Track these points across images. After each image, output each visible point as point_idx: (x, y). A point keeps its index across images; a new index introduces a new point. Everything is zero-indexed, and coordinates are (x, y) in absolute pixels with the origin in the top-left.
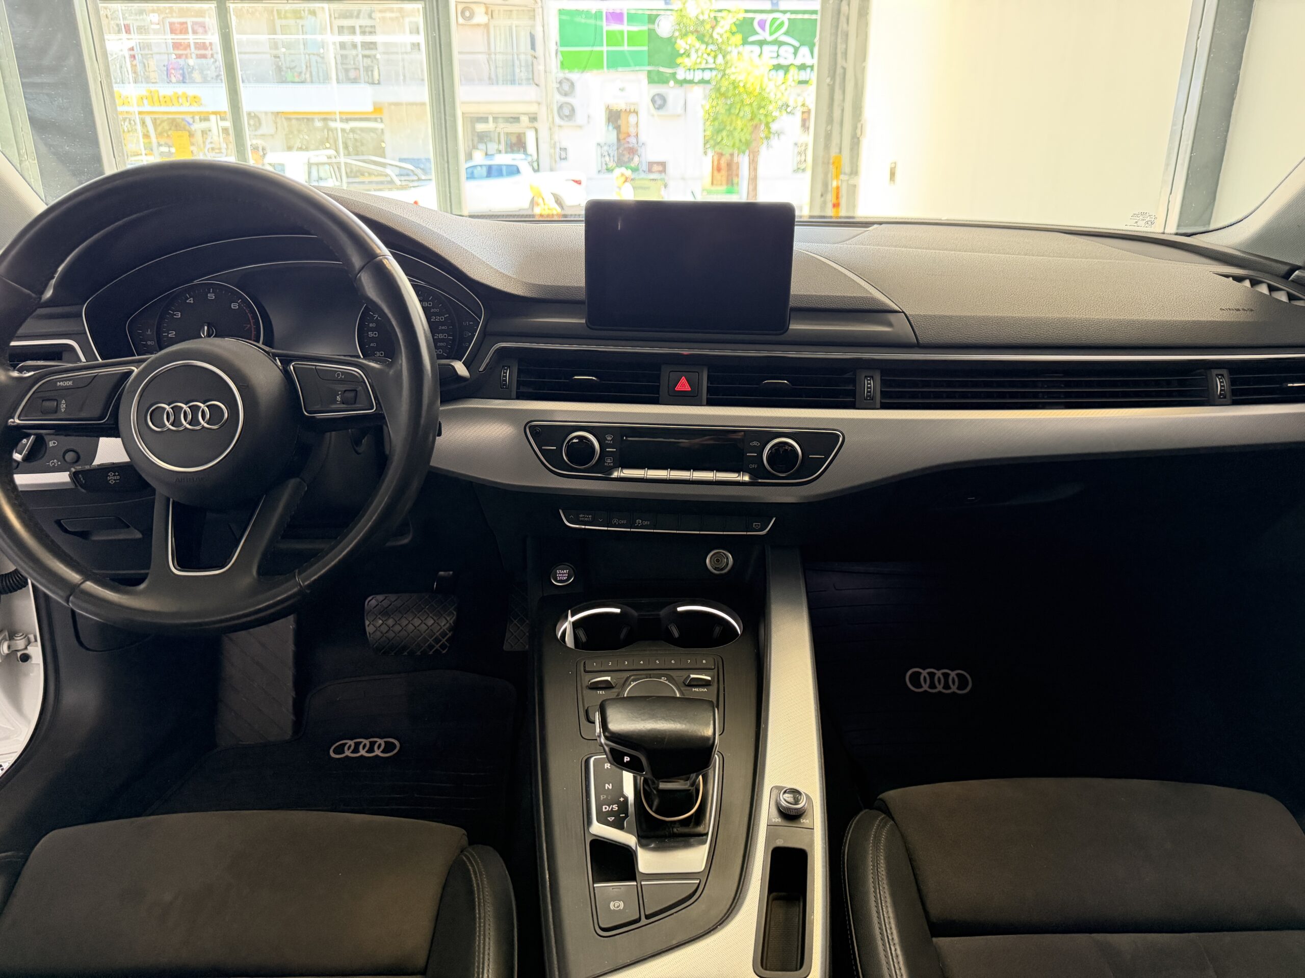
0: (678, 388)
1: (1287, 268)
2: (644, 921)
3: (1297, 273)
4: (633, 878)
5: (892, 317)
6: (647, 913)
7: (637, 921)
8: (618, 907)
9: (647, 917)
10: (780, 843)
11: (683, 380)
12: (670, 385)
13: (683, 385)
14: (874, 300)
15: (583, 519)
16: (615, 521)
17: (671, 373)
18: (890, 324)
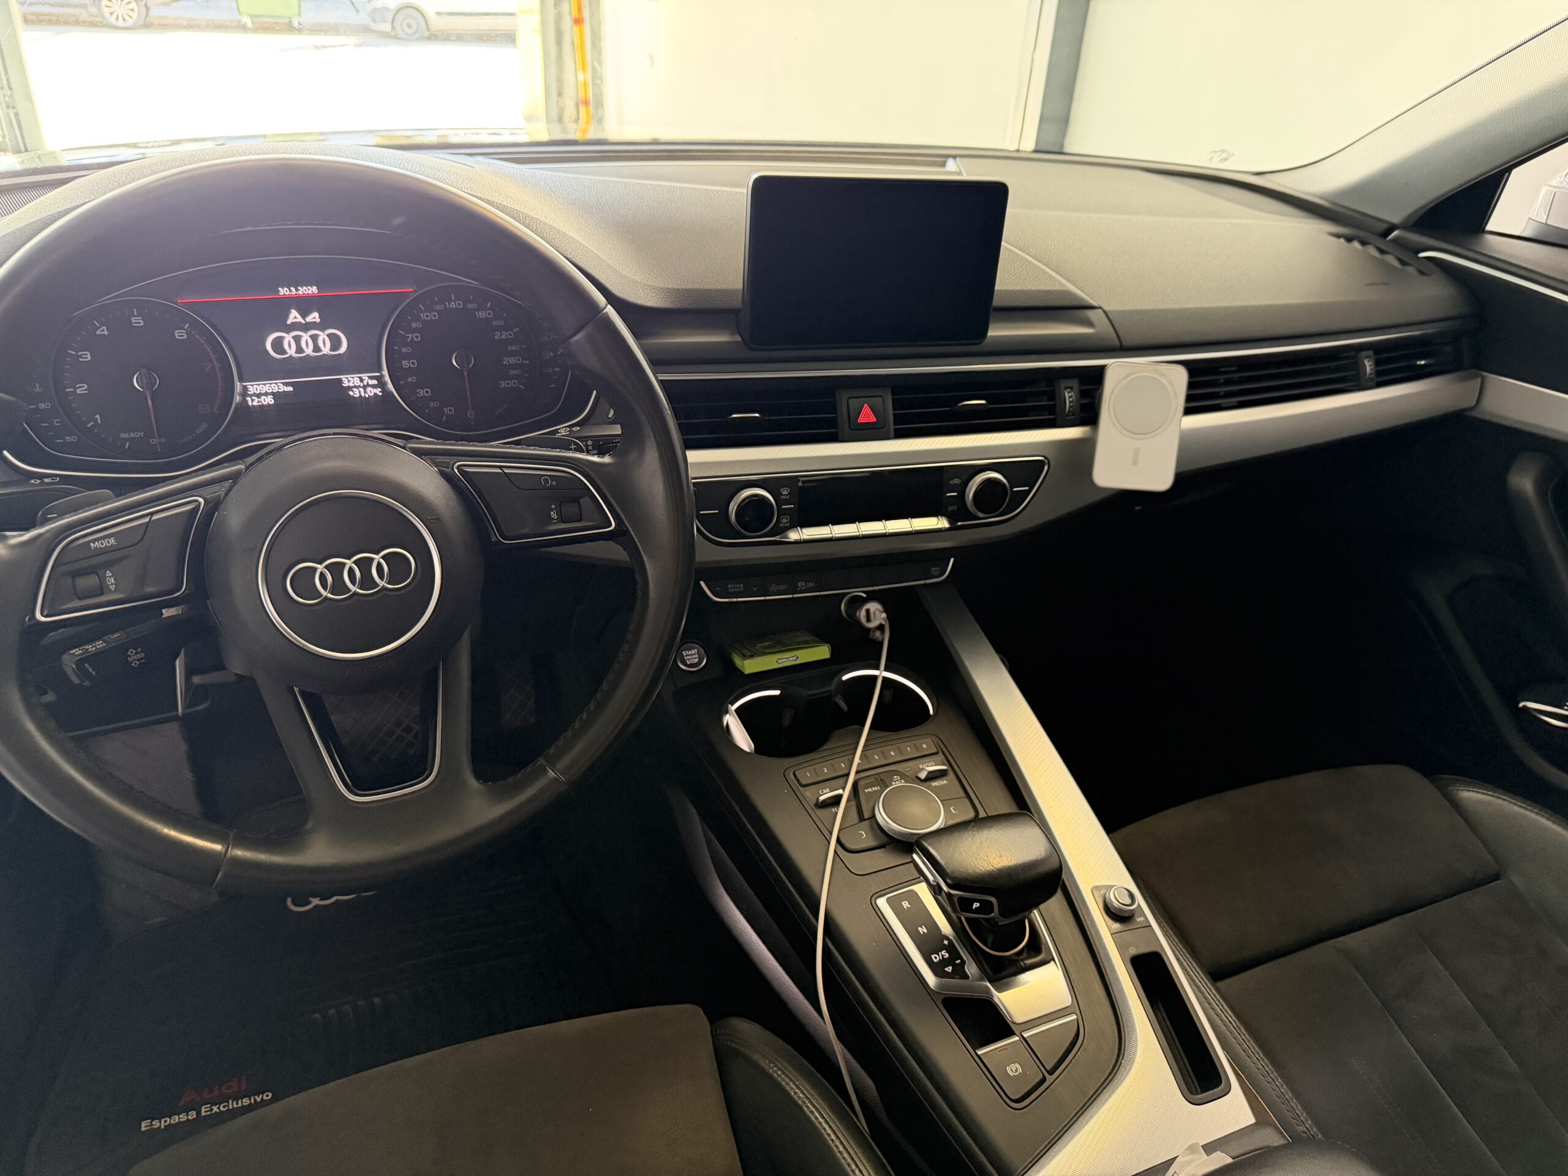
0: (862, 419)
1: (1385, 226)
2: (1050, 1079)
3: (1396, 233)
4: (1010, 1033)
5: (1090, 314)
6: (1048, 1069)
7: (1044, 1080)
8: (1016, 1071)
9: (1051, 1072)
10: (1133, 951)
11: (866, 409)
12: (852, 415)
13: (866, 416)
14: (1069, 293)
15: (733, 590)
16: (773, 588)
17: (850, 400)
18: (1089, 323)
